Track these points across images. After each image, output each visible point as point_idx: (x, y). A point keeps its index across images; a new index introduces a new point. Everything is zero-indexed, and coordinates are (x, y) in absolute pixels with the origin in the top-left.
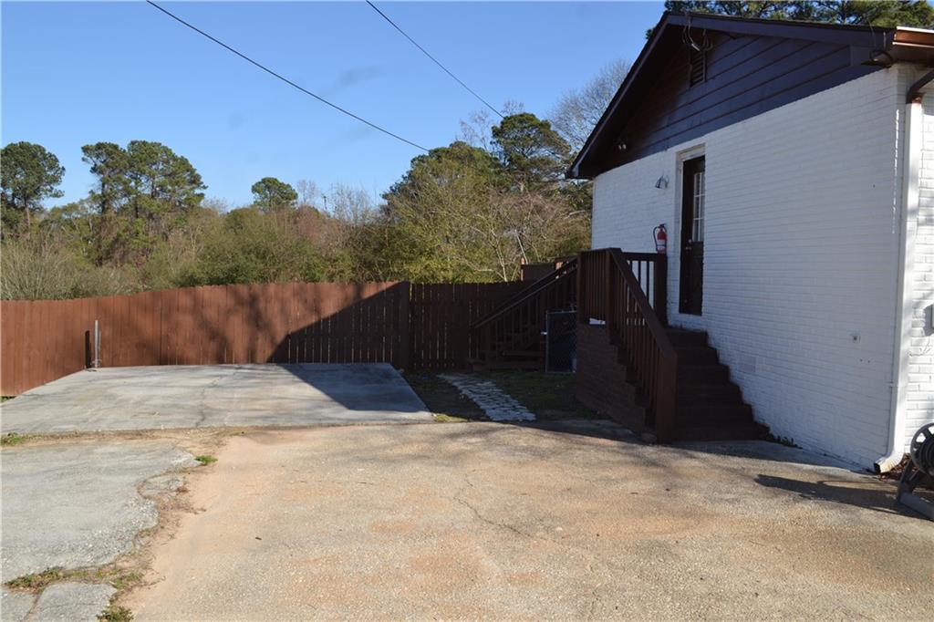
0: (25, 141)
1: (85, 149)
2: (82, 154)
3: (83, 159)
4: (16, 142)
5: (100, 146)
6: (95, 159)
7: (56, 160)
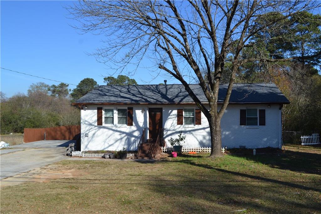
0: (88, 78)
1: (105, 79)
2: (104, 80)
3: (104, 82)
4: (86, 78)
5: (109, 78)
6: (107, 81)
7: (96, 83)
